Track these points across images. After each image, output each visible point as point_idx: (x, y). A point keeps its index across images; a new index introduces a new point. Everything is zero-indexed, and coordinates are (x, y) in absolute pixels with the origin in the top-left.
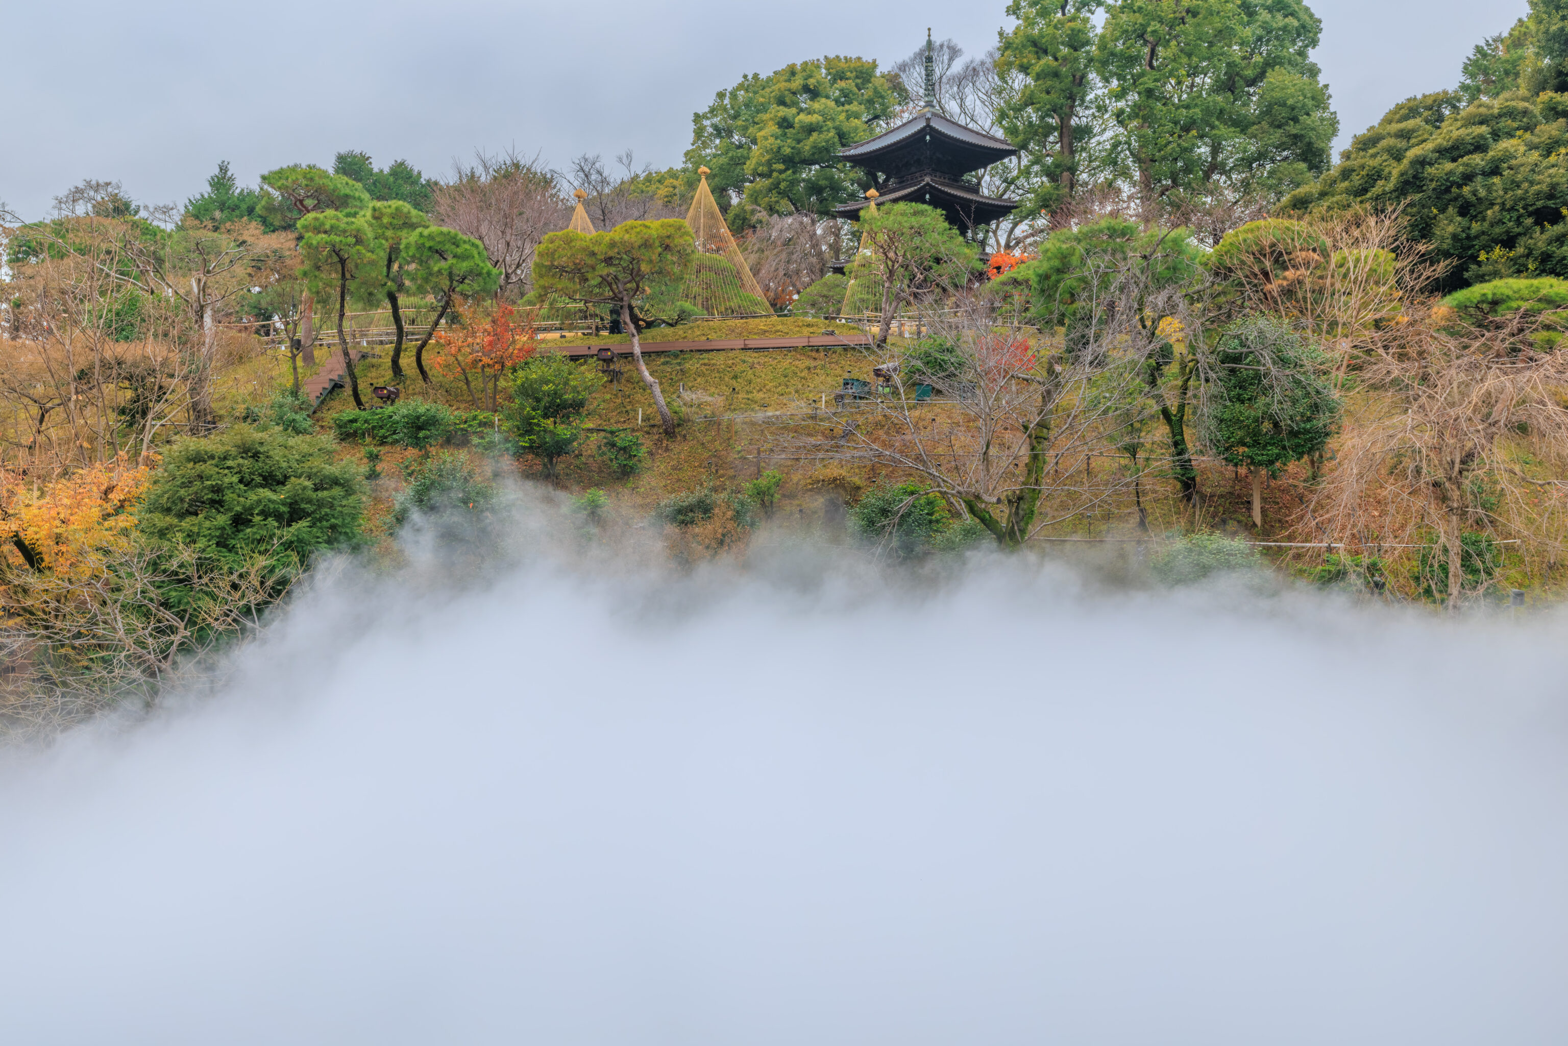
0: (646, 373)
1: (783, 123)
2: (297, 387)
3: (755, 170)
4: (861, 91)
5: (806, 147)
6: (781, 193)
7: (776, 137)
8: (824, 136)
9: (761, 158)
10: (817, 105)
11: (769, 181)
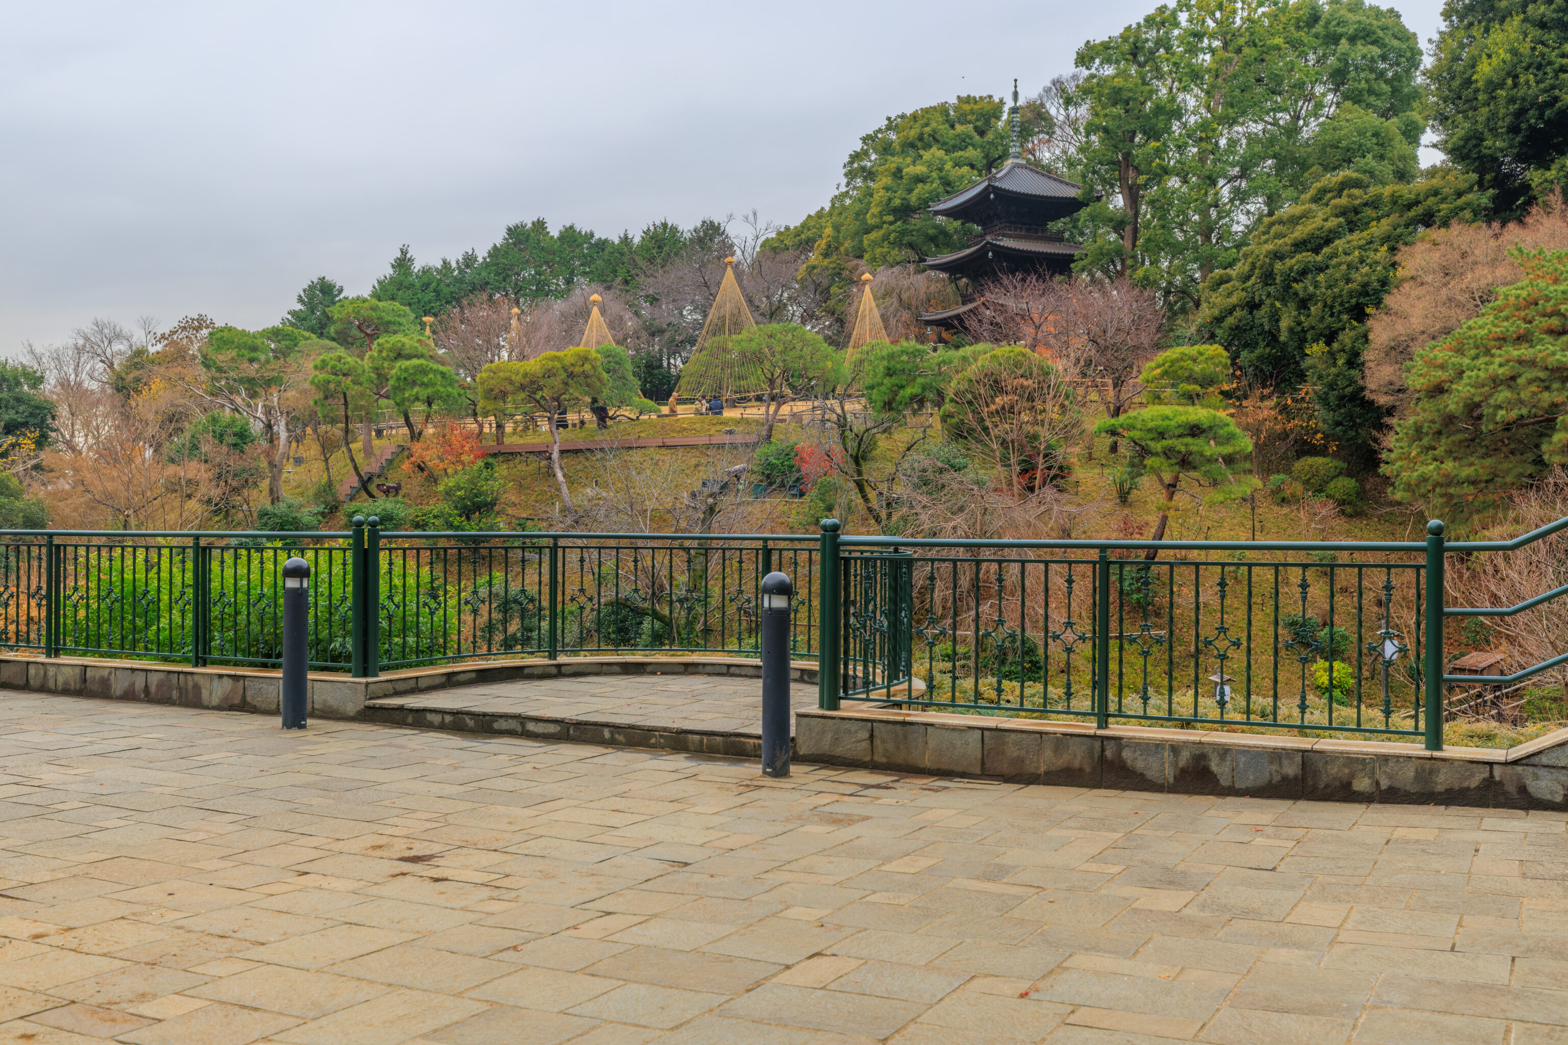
0: (560, 475)
1: (898, 173)
2: (330, 484)
3: (871, 221)
4: (982, 133)
5: (913, 198)
6: (893, 244)
7: (887, 189)
8: (927, 187)
9: (874, 210)
10: (927, 155)
11: (882, 232)
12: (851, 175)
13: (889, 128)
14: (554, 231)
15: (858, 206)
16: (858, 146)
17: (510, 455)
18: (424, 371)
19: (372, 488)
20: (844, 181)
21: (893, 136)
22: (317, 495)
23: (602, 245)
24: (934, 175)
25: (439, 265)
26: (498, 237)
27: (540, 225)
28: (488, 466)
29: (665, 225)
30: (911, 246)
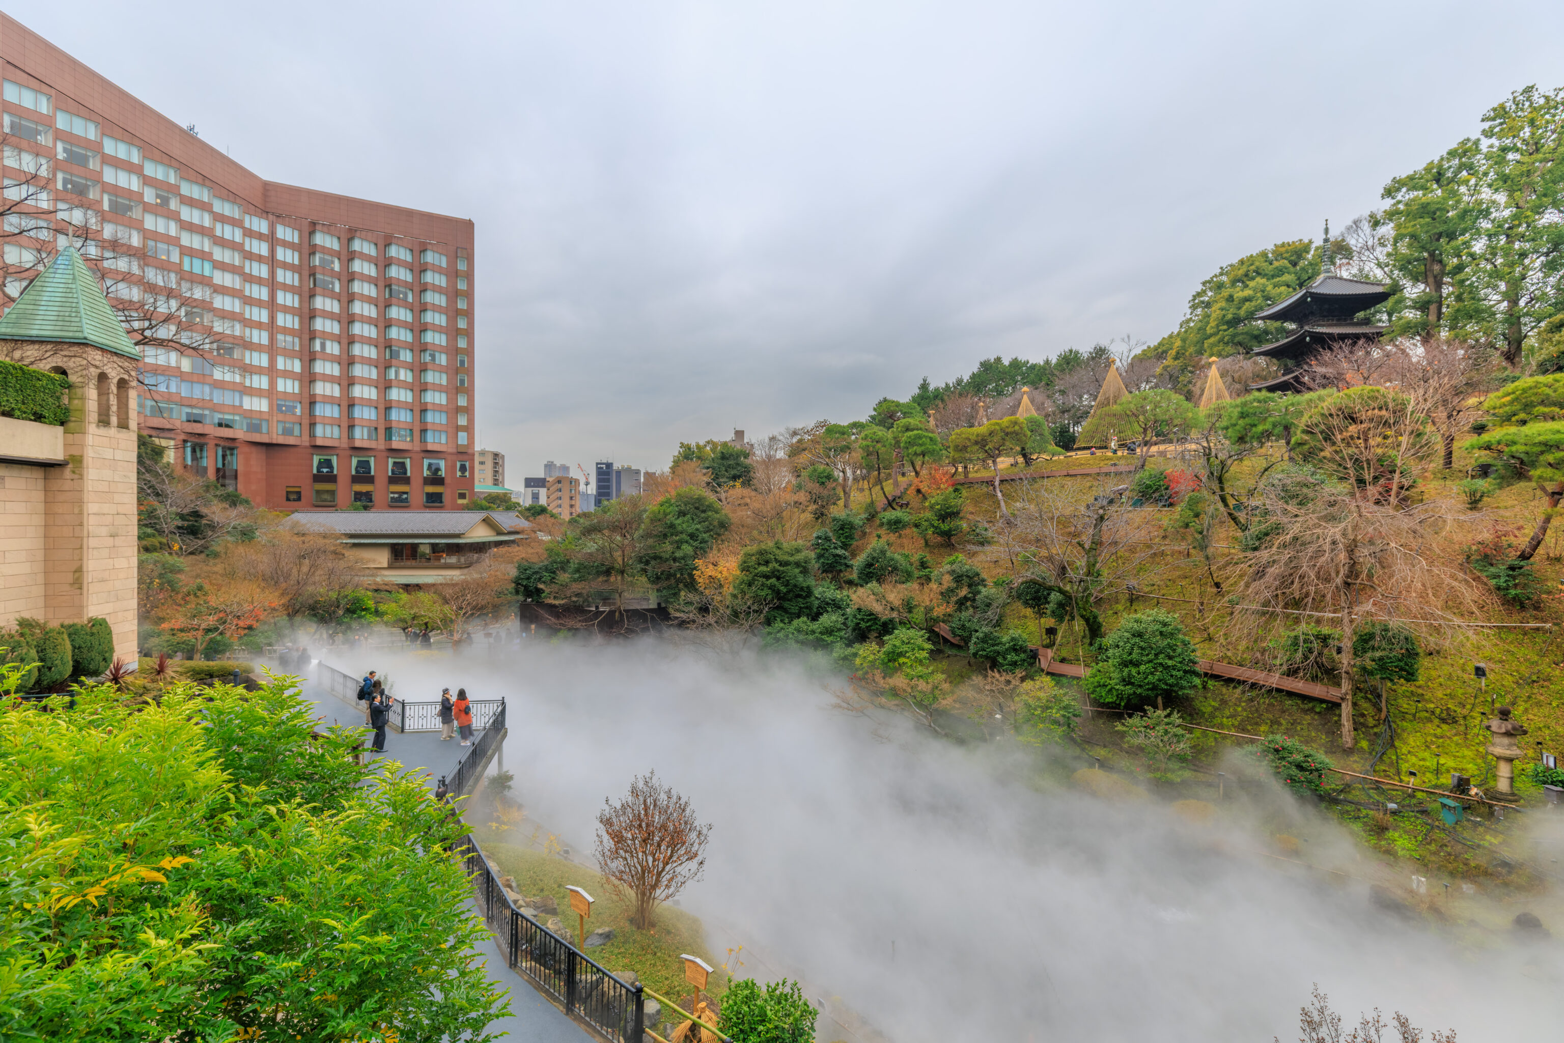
0: (999, 494)
1: (1230, 299)
2: (872, 502)
3: (1209, 330)
4: (1295, 264)
5: (1242, 313)
6: (1227, 343)
7: (1222, 309)
8: (1253, 303)
9: (1213, 324)
10: (1252, 284)
11: (1218, 337)
12: (1194, 307)
13: (1221, 274)
14: (1006, 362)
15: (1199, 325)
16: (1199, 288)
17: (970, 484)
18: (920, 437)
19: (894, 505)
20: (1189, 311)
21: (1224, 278)
22: (867, 509)
23: (1033, 367)
24: (1259, 295)
25: (943, 386)
26: (975, 368)
27: (998, 360)
28: (956, 490)
29: (1071, 351)
30: (1240, 344)
